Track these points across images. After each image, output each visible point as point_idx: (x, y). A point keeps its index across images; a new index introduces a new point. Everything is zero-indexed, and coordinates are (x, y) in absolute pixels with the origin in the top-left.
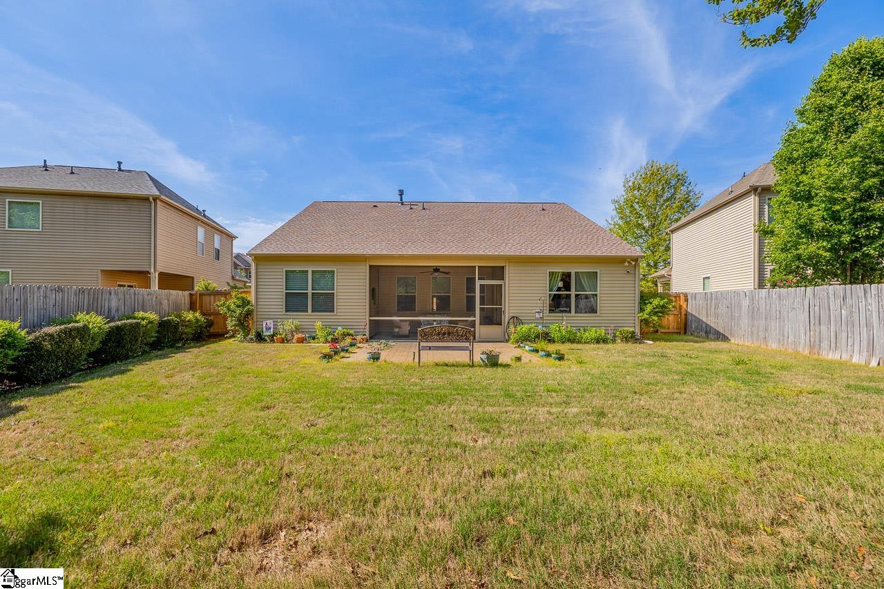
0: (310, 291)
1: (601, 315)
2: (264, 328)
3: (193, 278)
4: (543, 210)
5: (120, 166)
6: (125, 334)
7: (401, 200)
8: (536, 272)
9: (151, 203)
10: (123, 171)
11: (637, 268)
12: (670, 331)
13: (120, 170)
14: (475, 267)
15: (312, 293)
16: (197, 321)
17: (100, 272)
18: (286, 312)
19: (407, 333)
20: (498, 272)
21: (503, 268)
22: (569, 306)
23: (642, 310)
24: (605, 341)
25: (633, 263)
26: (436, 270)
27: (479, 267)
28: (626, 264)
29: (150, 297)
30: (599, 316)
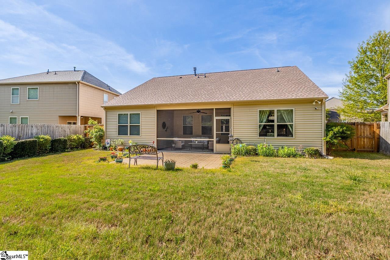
0: (129, 124)
1: (296, 138)
2: (106, 143)
3: (101, 118)
4: (278, 71)
5: (75, 69)
6: (26, 145)
7: (195, 73)
8: (250, 111)
9: (77, 84)
10: (76, 71)
11: (323, 106)
12: (365, 150)
13: (75, 71)
14: (213, 109)
15: (130, 125)
16: (80, 139)
17: (58, 116)
18: (118, 135)
19: (181, 147)
20: (227, 112)
21: (230, 109)
22: (273, 132)
23: (327, 135)
24: (294, 156)
25: (320, 103)
26: (198, 111)
27: (216, 109)
28: (314, 103)
29: (57, 128)
30: (294, 139)
